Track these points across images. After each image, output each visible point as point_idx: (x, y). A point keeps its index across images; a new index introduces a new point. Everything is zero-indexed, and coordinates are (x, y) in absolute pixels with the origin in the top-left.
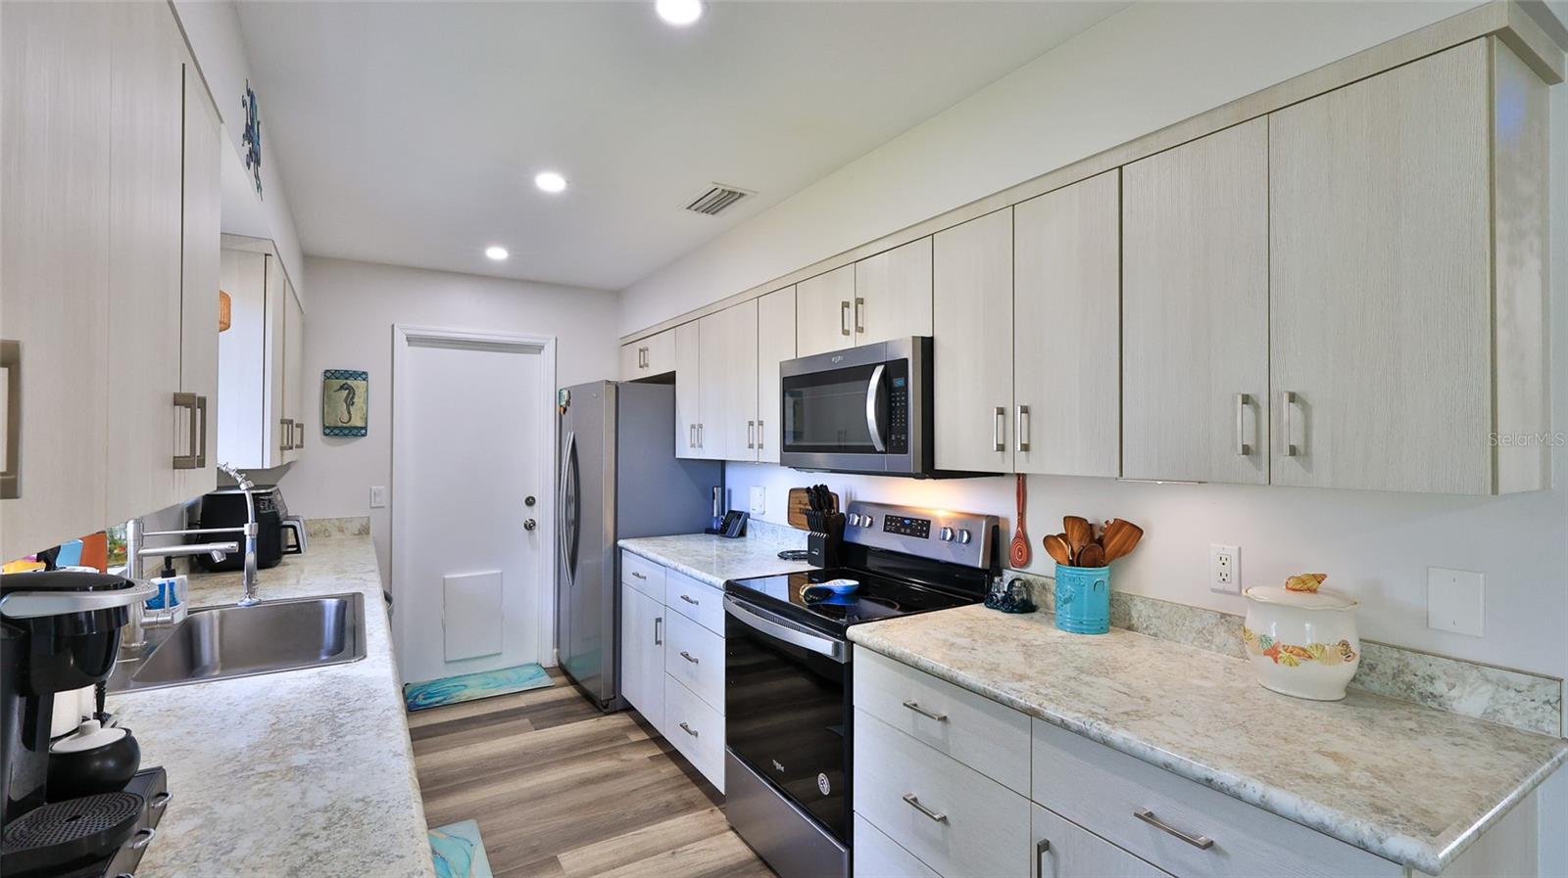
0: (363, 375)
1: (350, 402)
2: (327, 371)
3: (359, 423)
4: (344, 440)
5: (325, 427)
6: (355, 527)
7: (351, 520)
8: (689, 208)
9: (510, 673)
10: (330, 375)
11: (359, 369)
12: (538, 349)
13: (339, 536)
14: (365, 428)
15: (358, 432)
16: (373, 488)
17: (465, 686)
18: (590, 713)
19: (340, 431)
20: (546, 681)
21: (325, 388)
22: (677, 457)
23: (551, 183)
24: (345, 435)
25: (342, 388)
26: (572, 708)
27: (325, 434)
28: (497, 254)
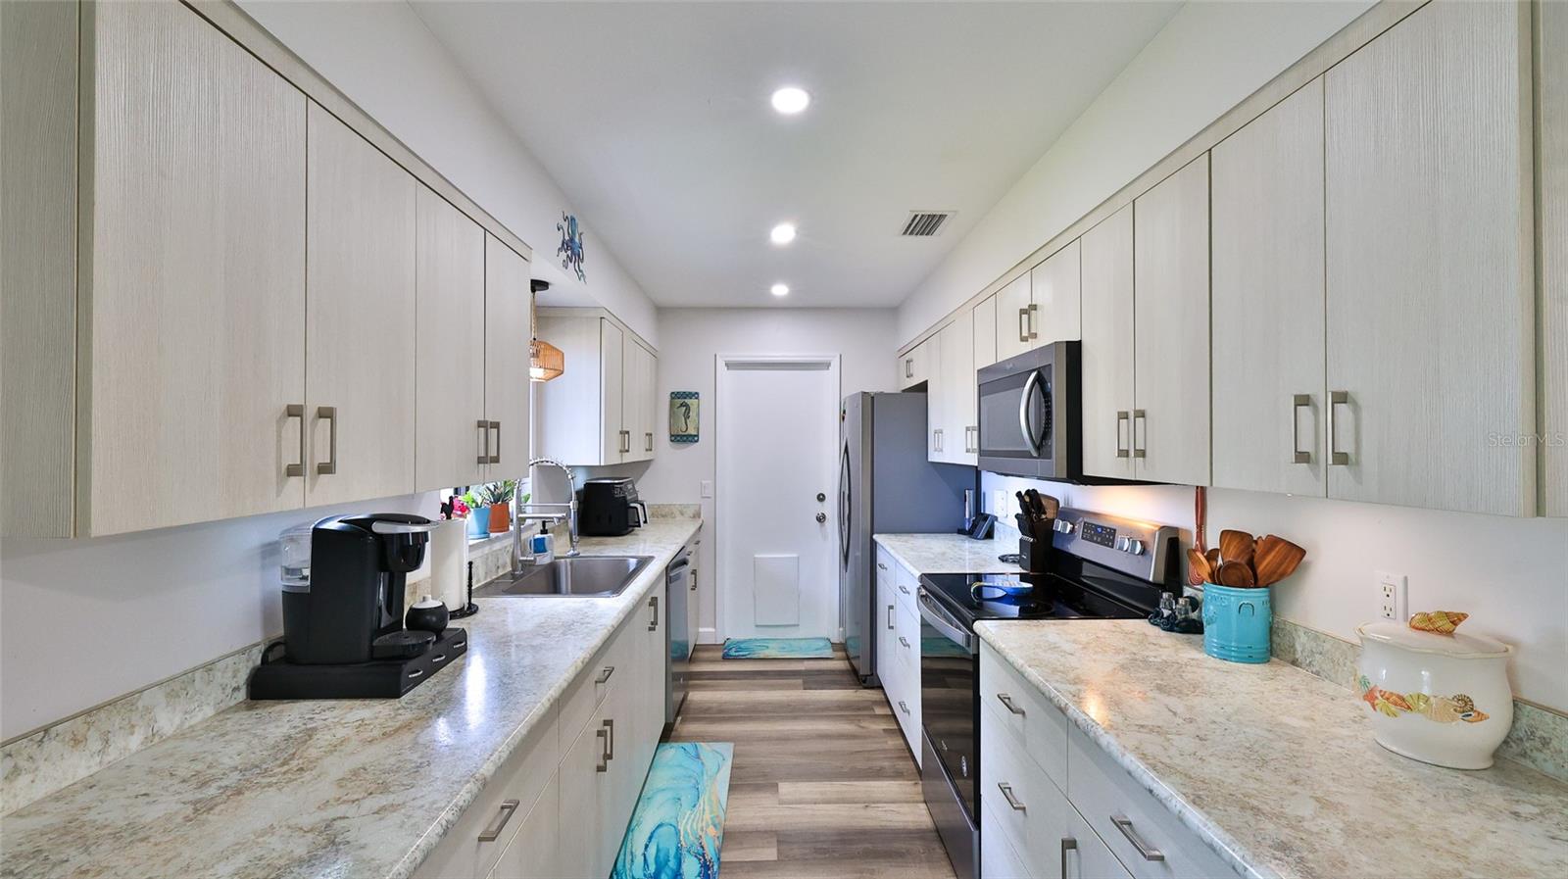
0: (695, 395)
1: (687, 416)
2: (673, 393)
3: (694, 433)
4: (686, 445)
5: (672, 436)
6: (690, 512)
7: (688, 506)
8: (905, 233)
9: (803, 643)
10: (675, 396)
11: (693, 391)
12: (826, 365)
13: (682, 518)
14: (697, 436)
15: (692, 439)
16: (704, 482)
17: (768, 647)
18: (850, 685)
19: (682, 438)
20: (829, 653)
21: (672, 405)
22: (930, 460)
24: (685, 441)
25: (682, 405)
26: (838, 678)
27: (672, 441)
28: (780, 290)
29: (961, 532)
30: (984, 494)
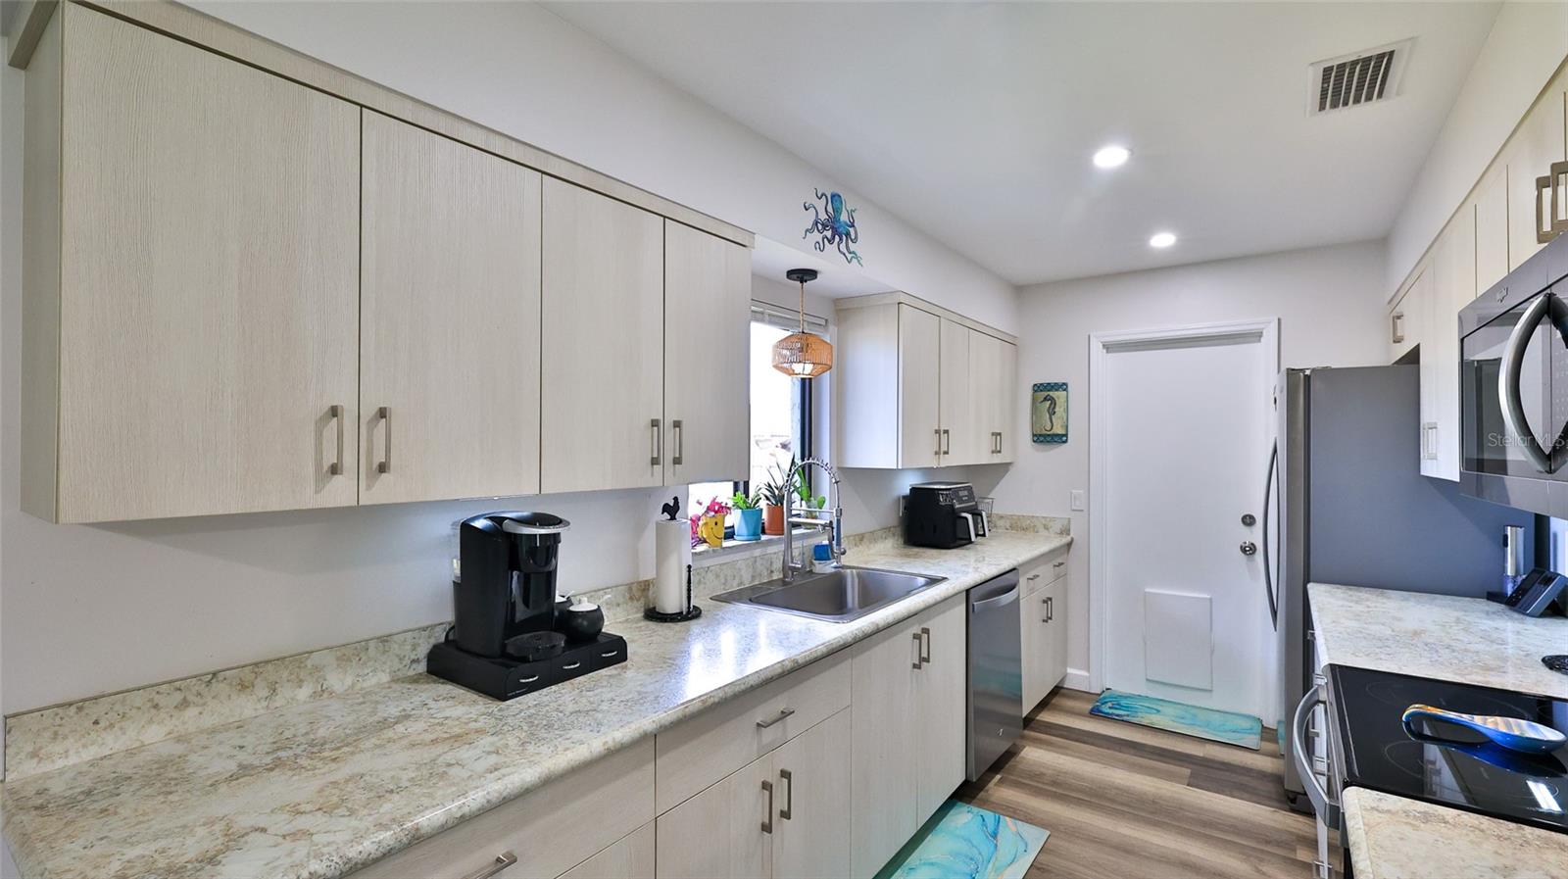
0: (1062, 387)
1: (1052, 412)
2: (1035, 385)
3: (1061, 431)
4: (1055, 445)
5: (1034, 435)
6: (1057, 526)
7: (1054, 519)
8: (1322, 107)
9: (1217, 716)
10: (1038, 388)
11: (1060, 381)
12: (1256, 336)
13: (1045, 533)
14: (1066, 435)
15: (1060, 439)
16: (1074, 491)
17: (1158, 711)
18: (1270, 798)
19: (1047, 438)
20: (1252, 740)
21: (1034, 400)
22: (1422, 473)
23: (1111, 157)
24: (1042, 442)
25: (1045, 399)
27: (1034, 441)
28: (1163, 240)
29: (1495, 596)
30: (1555, 536)
